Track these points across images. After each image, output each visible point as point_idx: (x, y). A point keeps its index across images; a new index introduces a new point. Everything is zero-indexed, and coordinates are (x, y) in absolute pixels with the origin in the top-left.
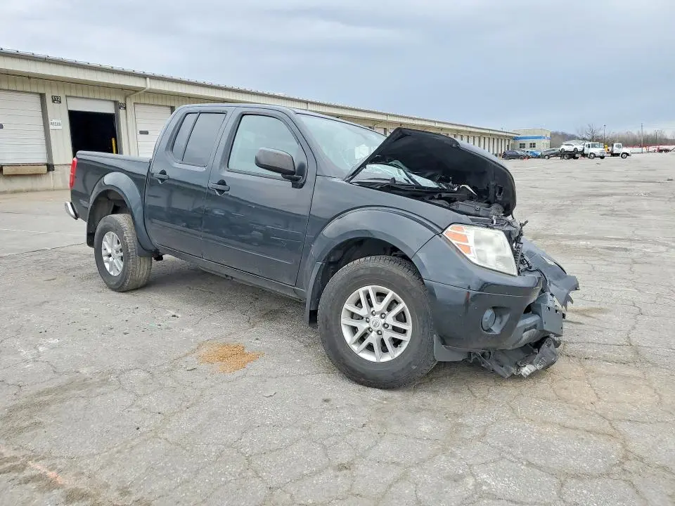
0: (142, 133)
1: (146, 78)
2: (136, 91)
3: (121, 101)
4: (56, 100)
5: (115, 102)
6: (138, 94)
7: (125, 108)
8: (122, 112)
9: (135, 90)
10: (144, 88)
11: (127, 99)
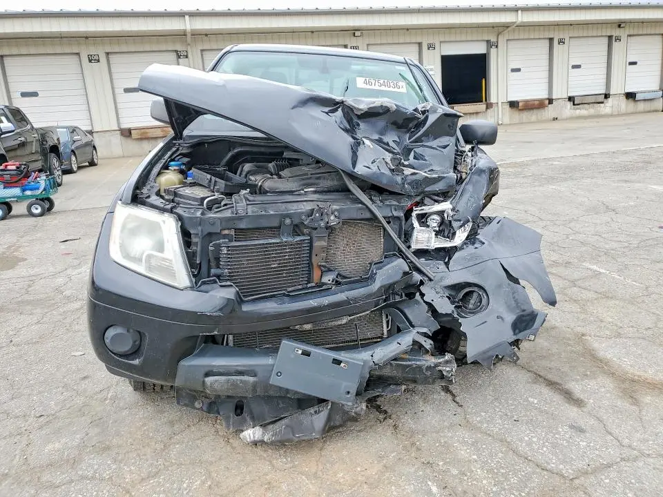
0: (513, 70)
1: (517, 11)
2: (508, 27)
3: (493, 39)
4: (430, 47)
5: (488, 42)
6: (509, 29)
7: (497, 47)
8: (493, 50)
9: (506, 26)
10: (515, 22)
11: (500, 36)
